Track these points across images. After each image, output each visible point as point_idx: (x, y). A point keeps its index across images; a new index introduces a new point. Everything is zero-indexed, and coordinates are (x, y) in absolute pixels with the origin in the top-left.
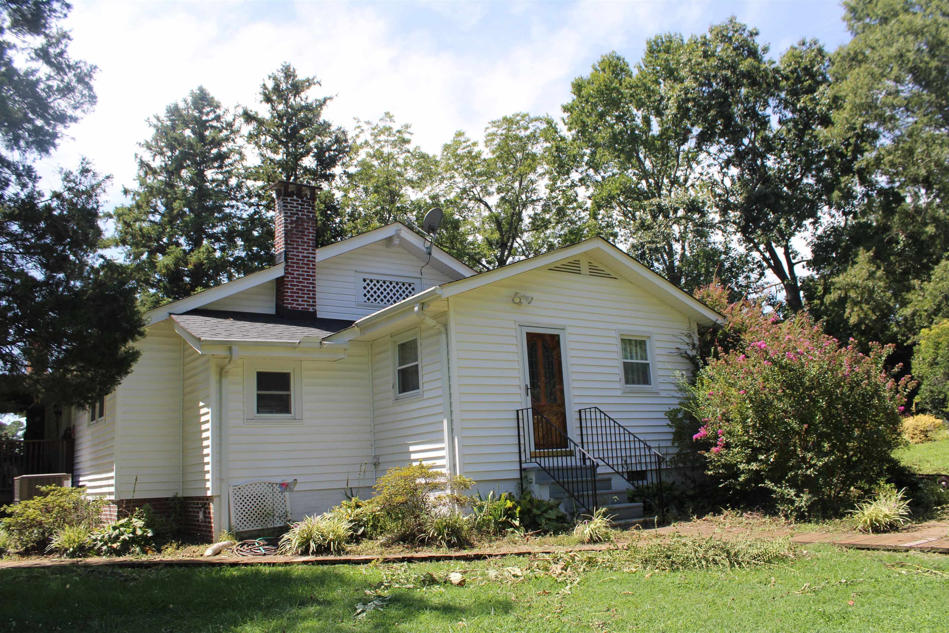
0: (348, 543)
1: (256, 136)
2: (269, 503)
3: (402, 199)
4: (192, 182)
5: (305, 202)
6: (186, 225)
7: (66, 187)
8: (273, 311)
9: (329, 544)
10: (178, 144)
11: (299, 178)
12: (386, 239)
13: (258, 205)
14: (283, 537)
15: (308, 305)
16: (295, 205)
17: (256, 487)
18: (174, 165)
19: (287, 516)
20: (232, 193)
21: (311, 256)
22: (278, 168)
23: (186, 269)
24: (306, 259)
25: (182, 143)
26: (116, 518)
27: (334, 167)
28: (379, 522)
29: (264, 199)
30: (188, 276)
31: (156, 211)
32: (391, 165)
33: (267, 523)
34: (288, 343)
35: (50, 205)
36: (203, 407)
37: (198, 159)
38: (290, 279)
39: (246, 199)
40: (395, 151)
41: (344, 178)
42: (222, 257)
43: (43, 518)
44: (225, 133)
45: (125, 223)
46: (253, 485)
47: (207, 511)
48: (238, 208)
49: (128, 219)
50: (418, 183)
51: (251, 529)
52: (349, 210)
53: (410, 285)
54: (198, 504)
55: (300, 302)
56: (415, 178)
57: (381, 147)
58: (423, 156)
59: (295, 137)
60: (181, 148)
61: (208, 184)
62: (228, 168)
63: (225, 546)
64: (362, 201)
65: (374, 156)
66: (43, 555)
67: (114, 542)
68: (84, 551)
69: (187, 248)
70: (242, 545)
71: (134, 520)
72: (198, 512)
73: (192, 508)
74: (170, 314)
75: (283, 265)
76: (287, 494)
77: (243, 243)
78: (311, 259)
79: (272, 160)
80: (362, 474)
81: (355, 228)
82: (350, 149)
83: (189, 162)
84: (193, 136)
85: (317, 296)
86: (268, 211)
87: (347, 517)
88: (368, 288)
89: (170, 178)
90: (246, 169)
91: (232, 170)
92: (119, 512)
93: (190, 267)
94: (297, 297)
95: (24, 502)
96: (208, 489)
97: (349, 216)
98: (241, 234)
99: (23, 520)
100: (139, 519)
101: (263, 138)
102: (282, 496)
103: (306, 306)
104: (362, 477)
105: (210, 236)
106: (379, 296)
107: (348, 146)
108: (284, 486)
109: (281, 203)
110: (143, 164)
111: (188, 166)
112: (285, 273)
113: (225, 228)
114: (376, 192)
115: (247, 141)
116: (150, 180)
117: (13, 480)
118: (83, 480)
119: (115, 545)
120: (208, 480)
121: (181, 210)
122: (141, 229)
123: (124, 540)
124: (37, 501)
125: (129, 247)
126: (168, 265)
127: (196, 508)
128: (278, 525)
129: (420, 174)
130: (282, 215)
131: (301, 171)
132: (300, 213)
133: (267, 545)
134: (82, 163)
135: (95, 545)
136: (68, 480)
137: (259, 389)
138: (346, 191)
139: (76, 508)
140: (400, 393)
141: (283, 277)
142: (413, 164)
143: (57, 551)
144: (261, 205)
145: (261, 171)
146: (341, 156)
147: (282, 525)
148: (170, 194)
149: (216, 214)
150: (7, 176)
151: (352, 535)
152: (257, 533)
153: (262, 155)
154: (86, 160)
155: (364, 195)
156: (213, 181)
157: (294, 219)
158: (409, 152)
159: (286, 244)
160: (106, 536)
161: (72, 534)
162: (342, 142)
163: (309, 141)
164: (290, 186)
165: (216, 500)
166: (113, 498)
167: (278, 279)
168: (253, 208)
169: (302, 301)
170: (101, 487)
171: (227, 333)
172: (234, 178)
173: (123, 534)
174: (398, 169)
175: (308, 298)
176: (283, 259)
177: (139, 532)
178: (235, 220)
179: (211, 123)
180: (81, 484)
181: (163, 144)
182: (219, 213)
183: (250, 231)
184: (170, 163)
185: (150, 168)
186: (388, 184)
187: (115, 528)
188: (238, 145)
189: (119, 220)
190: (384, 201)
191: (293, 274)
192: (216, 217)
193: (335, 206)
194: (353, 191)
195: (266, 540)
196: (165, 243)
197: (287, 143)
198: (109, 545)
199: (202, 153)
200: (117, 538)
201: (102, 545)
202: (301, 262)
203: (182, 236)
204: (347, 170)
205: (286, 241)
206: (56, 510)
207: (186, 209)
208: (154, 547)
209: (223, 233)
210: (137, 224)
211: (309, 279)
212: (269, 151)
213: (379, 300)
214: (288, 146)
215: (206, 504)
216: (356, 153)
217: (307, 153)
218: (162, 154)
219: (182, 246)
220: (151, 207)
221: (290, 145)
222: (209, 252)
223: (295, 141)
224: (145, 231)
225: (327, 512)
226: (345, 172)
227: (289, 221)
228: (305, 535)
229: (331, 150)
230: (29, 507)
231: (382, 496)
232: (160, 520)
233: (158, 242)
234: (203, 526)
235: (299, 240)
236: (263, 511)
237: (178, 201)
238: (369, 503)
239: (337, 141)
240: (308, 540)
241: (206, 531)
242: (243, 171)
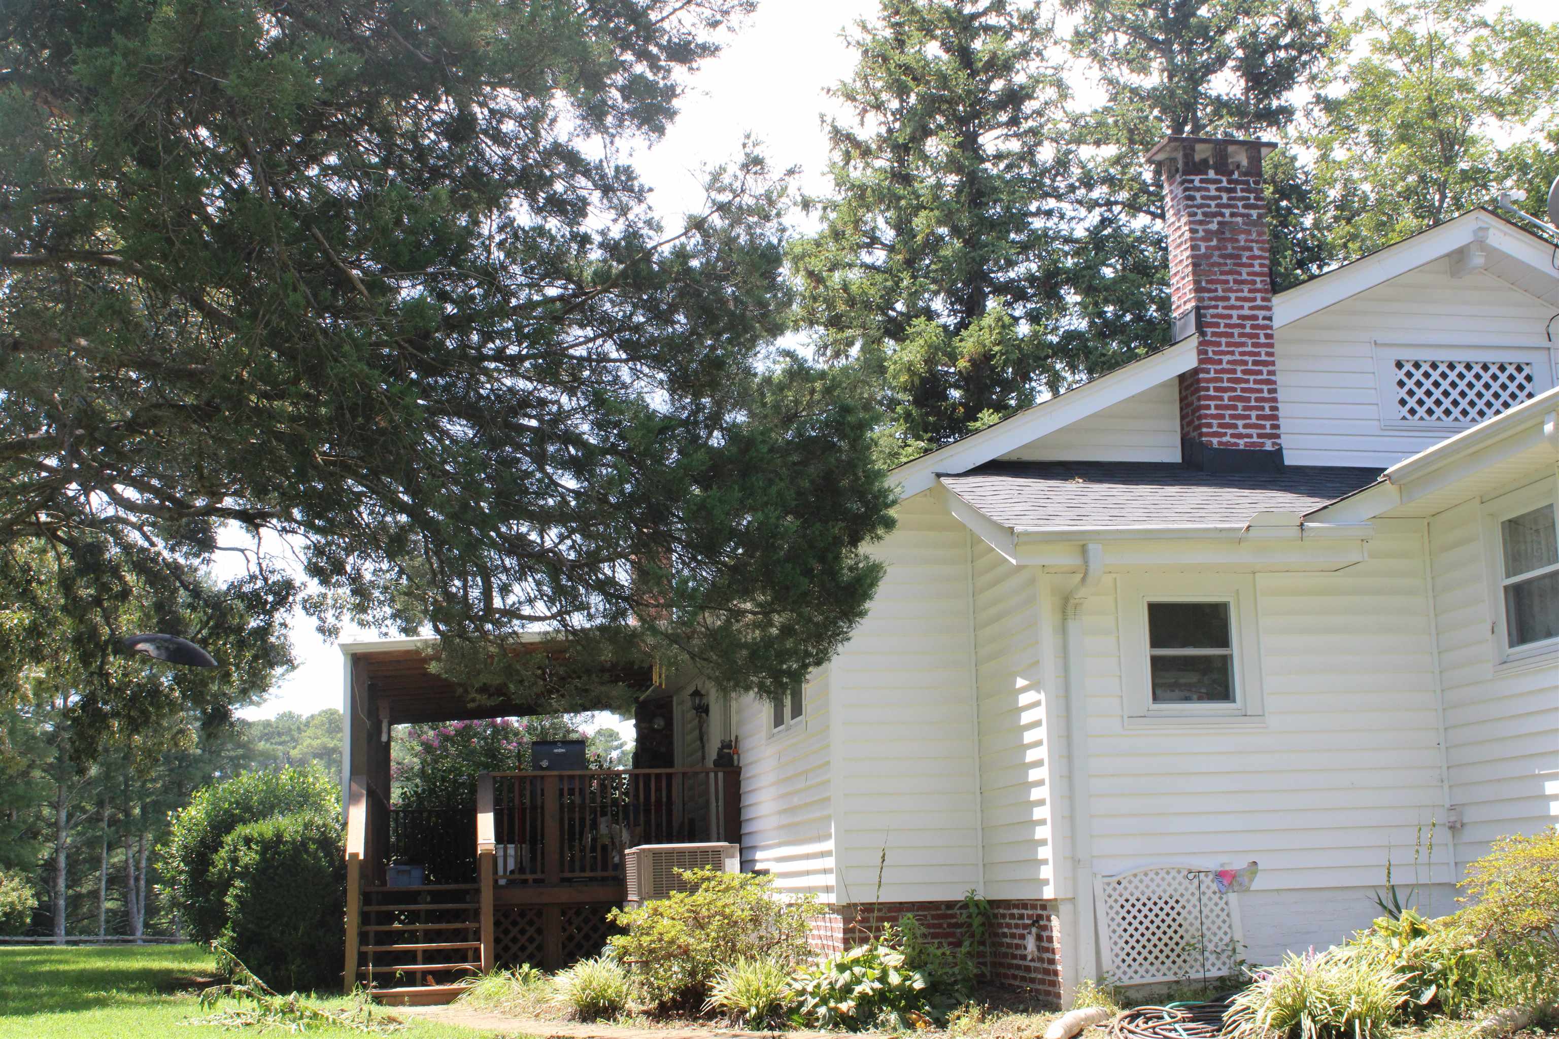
0: (1396, 1024)
1: (1092, 36)
2: (1191, 918)
3: (1472, 150)
4: (953, 165)
5: (1237, 182)
6: (946, 269)
7: (713, 201)
8: (1175, 456)
9: (1349, 1023)
10: (914, 79)
11: (1205, 126)
12: (1448, 255)
13: (1109, 204)
14: (1233, 1003)
15: (1260, 436)
16: (1213, 193)
17: (1158, 880)
18: (908, 130)
19: (1234, 950)
20: (1047, 181)
21: (1261, 313)
22: (1152, 108)
23: (952, 370)
24: (1248, 323)
25: (923, 76)
26: (842, 946)
27: (1289, 87)
28: (1474, 975)
29: (1122, 188)
30: (957, 387)
31: (874, 241)
32: (1437, 65)
33: (1186, 967)
34: (1221, 530)
35: (683, 246)
36: (1024, 689)
37: (961, 108)
38: (1212, 375)
39: (1081, 192)
40: (1446, 29)
41: (1317, 112)
42: (1035, 334)
43: (691, 941)
44: (1019, 37)
45: (811, 274)
46: (1152, 875)
47: (1045, 934)
48: (1062, 217)
49: (816, 265)
50: (1511, 103)
51: (1148, 979)
52: (1334, 193)
53: (1519, 369)
54: (1021, 917)
55: (1241, 430)
56: (1506, 92)
57: (1409, 22)
58: (1526, 32)
59: (1187, 26)
60: (922, 89)
61: (988, 165)
62: (1031, 123)
63: (1089, 1020)
64: (1366, 166)
65: (1392, 48)
66: (695, 1019)
67: (842, 999)
68: (780, 1016)
69: (952, 321)
70: (1133, 1018)
71: (882, 950)
72: (1023, 937)
73: (1009, 926)
74: (939, 475)
75: (1194, 341)
76: (1232, 897)
77: (1078, 298)
78: (1261, 322)
79: (1134, 91)
80: (1424, 851)
81: (1353, 237)
82: (1328, 37)
83: (940, 119)
84: (945, 57)
85: (1281, 413)
86: (1134, 216)
87: (1392, 959)
88: (1410, 384)
89: (901, 161)
90: (1074, 121)
91: (1041, 126)
92: (846, 931)
93: (962, 364)
94: (1232, 417)
95: (650, 904)
96: (1046, 882)
97: (1337, 208)
98: (1074, 278)
99: (652, 942)
100: (893, 947)
101: (1108, 39)
102: (1222, 904)
103: (1255, 439)
104: (1423, 857)
105: (1000, 289)
106: (1438, 403)
107: (1321, 31)
108: (1227, 879)
109: (1179, 191)
110: (839, 136)
111: (941, 127)
112: (1201, 361)
113: (1034, 267)
114: (1403, 139)
115: (1072, 52)
116: (857, 172)
117: (623, 856)
118: (763, 858)
119: (844, 1007)
120: (1045, 862)
121: (933, 233)
122: (845, 287)
123: (863, 997)
124: (676, 902)
125: (821, 329)
126: (911, 363)
127: (1017, 926)
128: (1214, 973)
129: (1518, 78)
130: (1184, 220)
131: (1209, 110)
132: (1227, 212)
133: (1192, 1020)
134: (744, 145)
135: (801, 1004)
136: (733, 857)
137: (1154, 644)
138: (1325, 147)
139: (755, 921)
140: (1511, 645)
141: (1195, 371)
142: (1498, 55)
143: (723, 1014)
144: (1116, 203)
145: (1110, 121)
146: (1305, 58)
147: (1225, 972)
148: (904, 197)
149: (1012, 236)
150: (584, 193)
151: (1406, 1003)
152: (1165, 991)
153: (1111, 82)
154: (753, 138)
155: (1371, 152)
156: (999, 157)
157: (1214, 226)
158: (1485, 25)
159: (1198, 289)
160: (825, 986)
161: (752, 977)
162: (1305, 22)
163: (1222, 32)
164: (1198, 147)
165: (1064, 909)
166: (832, 898)
167: (1182, 378)
168: (1097, 211)
169: (1246, 426)
170: (808, 873)
171: (1073, 514)
172: (1046, 143)
173: (859, 982)
174: (1458, 73)
175: (1259, 417)
176: (1192, 329)
177: (894, 979)
178: (1057, 245)
179: (983, 19)
180: (758, 867)
181: (879, 84)
182: (1018, 231)
183: (1093, 267)
184: (897, 125)
185: (857, 144)
186: (1434, 116)
187: (842, 968)
188: (1050, 64)
189: (798, 271)
190: (1424, 159)
191: (1220, 362)
192: (1013, 242)
193: (1297, 187)
194: (1343, 143)
195: (1190, 1008)
196: (901, 314)
197: (1168, 42)
198: (832, 1004)
199: (969, 93)
200: (847, 990)
201: (816, 1006)
202: (1236, 331)
203: (936, 293)
204: (1323, 93)
205: (1197, 282)
206: (716, 922)
207: (943, 231)
208: (928, 1014)
209: (1031, 279)
210: (837, 276)
211: (1260, 373)
212: (1125, 69)
213: (1439, 412)
214: (1171, 51)
215: (1040, 917)
216: (1344, 47)
217: (1221, 61)
218: (879, 106)
219: (939, 316)
220: (865, 234)
221: (1176, 47)
222: (1004, 327)
223: (1187, 35)
224: (854, 288)
225: (1338, 945)
226: (1319, 99)
227: (1201, 234)
228: (1289, 1000)
229: (1279, 48)
230: (661, 915)
231: (1481, 907)
232: (939, 952)
233: (884, 314)
234: (1036, 970)
235: (1230, 278)
236: (1176, 938)
237: (923, 213)
238: (1446, 925)
239: (1294, 21)
240: (1295, 1013)
241: (1042, 982)
242: (1068, 126)
